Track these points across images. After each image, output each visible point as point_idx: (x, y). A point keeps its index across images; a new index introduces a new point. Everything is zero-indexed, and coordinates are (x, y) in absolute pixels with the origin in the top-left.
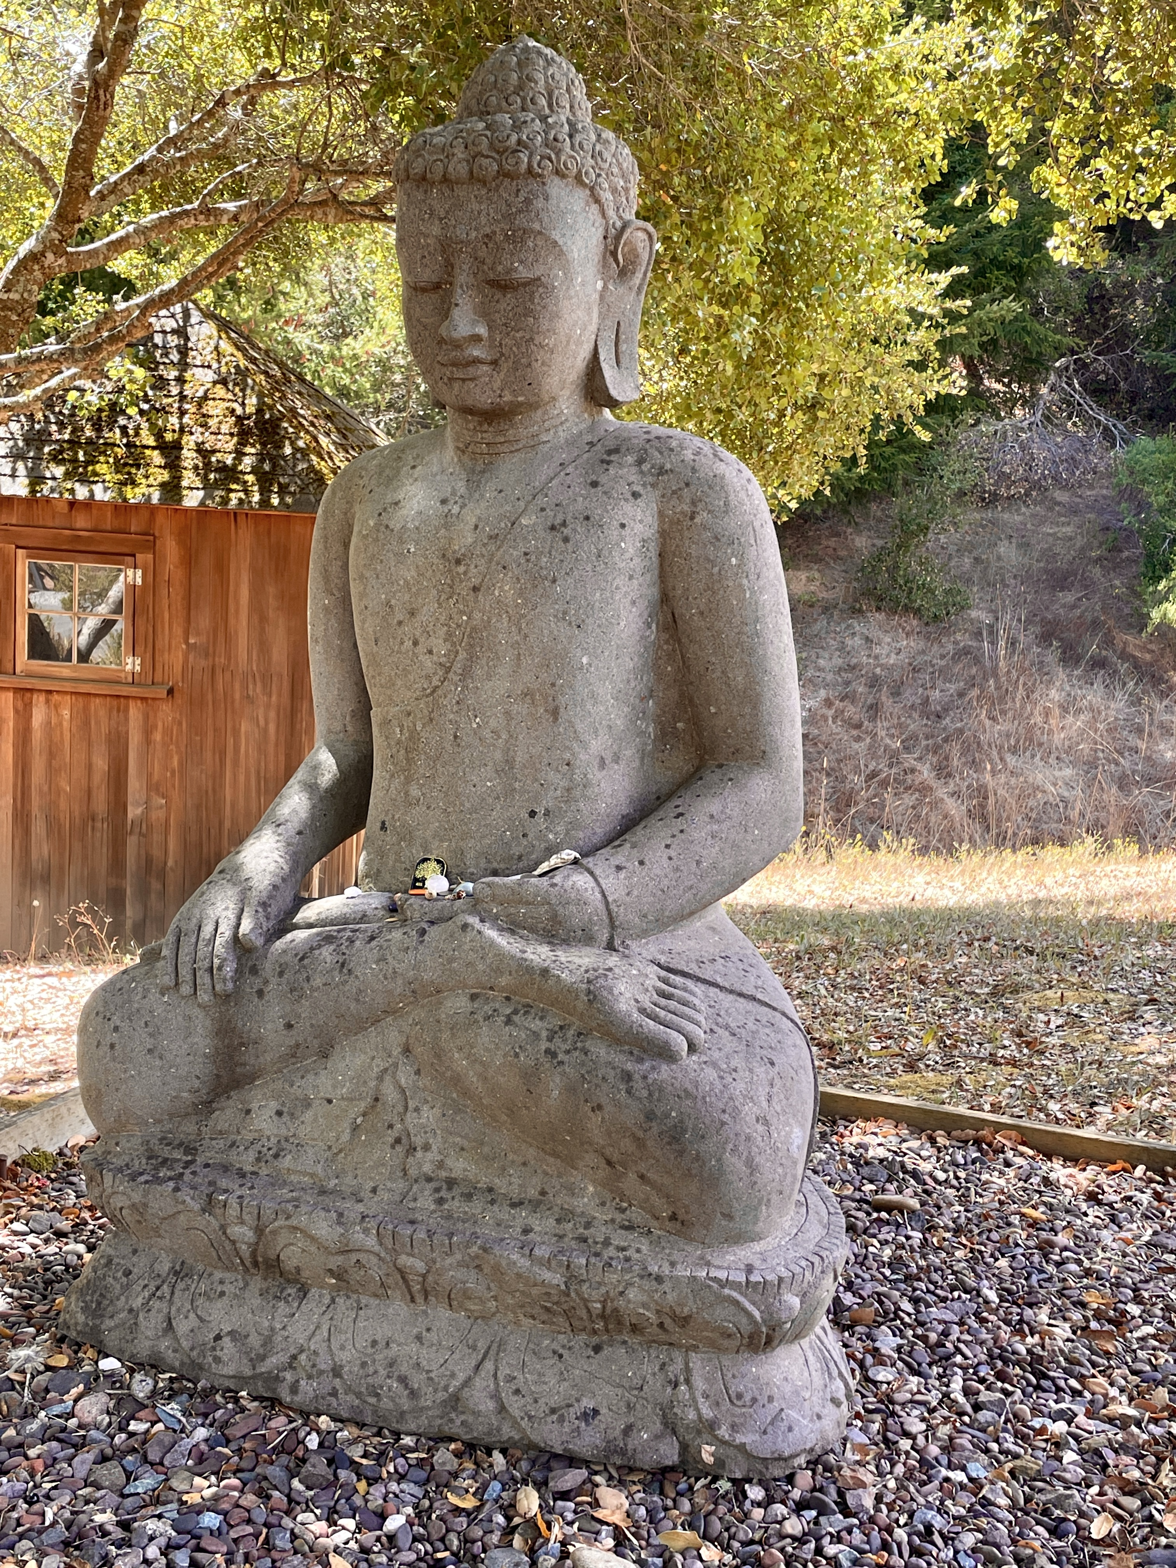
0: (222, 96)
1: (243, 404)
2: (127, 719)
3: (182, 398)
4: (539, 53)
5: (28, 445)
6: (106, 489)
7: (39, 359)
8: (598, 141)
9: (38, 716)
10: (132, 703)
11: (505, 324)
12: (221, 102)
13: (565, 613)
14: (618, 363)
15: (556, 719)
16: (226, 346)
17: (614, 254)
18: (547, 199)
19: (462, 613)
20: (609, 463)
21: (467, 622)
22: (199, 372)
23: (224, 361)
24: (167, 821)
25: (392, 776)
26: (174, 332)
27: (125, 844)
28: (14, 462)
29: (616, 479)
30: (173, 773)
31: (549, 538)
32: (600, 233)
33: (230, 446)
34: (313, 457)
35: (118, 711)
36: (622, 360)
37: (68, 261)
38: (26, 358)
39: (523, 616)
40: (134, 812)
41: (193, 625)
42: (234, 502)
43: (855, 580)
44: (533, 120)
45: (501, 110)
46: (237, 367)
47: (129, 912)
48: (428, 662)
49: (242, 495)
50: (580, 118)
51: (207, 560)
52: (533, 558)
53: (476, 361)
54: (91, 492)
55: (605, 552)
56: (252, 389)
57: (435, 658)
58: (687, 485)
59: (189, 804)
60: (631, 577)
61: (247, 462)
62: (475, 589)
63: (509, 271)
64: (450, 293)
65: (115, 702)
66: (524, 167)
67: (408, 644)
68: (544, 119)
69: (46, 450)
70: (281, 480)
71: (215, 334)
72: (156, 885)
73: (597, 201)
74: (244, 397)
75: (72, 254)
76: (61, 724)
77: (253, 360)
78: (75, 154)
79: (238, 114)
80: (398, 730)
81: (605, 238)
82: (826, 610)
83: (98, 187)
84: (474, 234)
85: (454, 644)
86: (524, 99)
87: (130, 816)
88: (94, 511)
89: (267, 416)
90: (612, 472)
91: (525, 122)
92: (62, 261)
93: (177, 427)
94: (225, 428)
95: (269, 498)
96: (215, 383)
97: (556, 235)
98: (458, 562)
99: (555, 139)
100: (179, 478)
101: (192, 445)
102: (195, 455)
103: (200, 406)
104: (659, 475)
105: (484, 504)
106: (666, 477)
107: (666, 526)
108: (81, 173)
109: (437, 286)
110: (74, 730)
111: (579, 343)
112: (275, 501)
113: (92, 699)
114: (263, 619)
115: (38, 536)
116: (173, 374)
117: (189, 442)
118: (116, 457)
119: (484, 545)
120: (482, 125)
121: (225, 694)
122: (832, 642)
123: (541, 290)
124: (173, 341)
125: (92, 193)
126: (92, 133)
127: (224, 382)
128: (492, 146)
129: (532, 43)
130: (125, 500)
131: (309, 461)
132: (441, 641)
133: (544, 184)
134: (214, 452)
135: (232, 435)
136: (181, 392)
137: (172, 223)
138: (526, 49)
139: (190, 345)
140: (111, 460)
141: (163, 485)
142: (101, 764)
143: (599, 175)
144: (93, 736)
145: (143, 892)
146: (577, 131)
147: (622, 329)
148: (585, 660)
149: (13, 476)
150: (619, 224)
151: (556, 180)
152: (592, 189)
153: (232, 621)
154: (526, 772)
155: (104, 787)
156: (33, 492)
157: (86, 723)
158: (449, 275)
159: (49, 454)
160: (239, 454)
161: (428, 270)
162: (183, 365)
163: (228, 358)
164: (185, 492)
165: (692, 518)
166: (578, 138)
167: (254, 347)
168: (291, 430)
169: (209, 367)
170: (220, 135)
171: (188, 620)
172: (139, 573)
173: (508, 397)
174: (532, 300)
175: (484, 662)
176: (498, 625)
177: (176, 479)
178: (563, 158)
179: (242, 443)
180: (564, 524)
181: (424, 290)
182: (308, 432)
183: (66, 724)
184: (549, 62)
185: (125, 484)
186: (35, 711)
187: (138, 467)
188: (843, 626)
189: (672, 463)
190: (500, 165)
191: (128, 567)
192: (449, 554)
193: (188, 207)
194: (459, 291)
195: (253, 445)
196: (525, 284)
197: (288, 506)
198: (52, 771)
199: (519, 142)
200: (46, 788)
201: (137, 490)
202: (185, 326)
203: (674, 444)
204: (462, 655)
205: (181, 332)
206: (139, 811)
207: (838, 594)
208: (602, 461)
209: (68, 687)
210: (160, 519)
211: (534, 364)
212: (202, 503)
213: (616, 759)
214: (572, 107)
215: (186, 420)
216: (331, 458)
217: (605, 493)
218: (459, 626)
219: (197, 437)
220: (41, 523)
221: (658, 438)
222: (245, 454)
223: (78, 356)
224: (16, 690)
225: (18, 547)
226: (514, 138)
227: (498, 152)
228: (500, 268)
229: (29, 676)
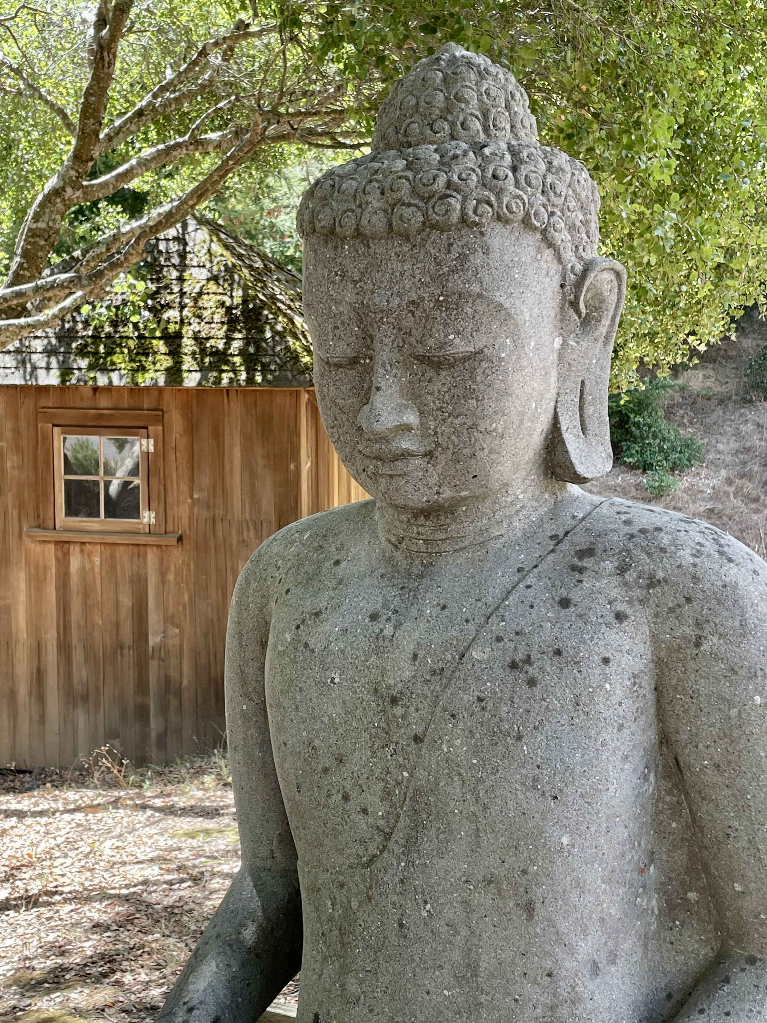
0: (204, 48)
1: (232, 297)
2: (145, 563)
3: (182, 294)
4: (470, 64)
5: (60, 341)
6: (121, 377)
7: (52, 287)
8: (549, 170)
9: (75, 563)
10: (149, 550)
11: (440, 409)
12: (203, 53)
13: (536, 780)
14: (584, 429)
15: (530, 916)
16: (217, 248)
17: (574, 305)
18: (487, 252)
19: (402, 767)
20: (581, 570)
21: (409, 781)
22: (195, 271)
23: (216, 261)
24: (181, 646)
25: (325, 959)
26: (175, 239)
27: (147, 668)
28: (49, 357)
29: (592, 594)
30: (184, 606)
31: (510, 679)
32: (556, 281)
33: (221, 333)
34: (289, 339)
35: (139, 555)
36: (589, 426)
37: (85, 193)
38: (42, 287)
39: (481, 781)
40: (154, 640)
41: (196, 483)
42: (225, 382)
43: (745, 376)
44: (465, 154)
45: (425, 140)
46: (226, 265)
47: (153, 724)
48: (362, 823)
49: (231, 375)
50: (525, 140)
51: (205, 429)
52: (490, 706)
53: (405, 455)
54: (110, 378)
55: (584, 699)
56: (239, 283)
57: (371, 820)
58: (688, 600)
59: (198, 631)
60: (621, 727)
61: (236, 345)
62: (417, 739)
63: (442, 346)
64: (370, 370)
65: (136, 549)
66: (455, 216)
67: (337, 798)
68: (478, 148)
69: (74, 345)
70: (264, 360)
71: (208, 238)
72: (174, 702)
73: (551, 245)
74: (232, 291)
75: (87, 187)
76: (93, 569)
77: (240, 257)
78: (86, 105)
79: (219, 61)
80: (329, 903)
81: (562, 286)
82: (721, 402)
83: (106, 131)
84: (397, 301)
85: (393, 805)
86: (452, 124)
87: (151, 643)
88: (114, 393)
89: (251, 306)
90: (586, 585)
91: (455, 157)
92: (79, 193)
93: (178, 319)
94: (217, 318)
95: (254, 376)
96: (208, 280)
97: (500, 297)
98: (394, 701)
99: (495, 177)
100: (181, 363)
101: (190, 334)
102: (193, 342)
103: (196, 300)
104: (649, 586)
105: (423, 625)
106: (658, 589)
107: (662, 654)
108: (92, 121)
109: (354, 362)
110: (103, 574)
111: (535, 418)
112: (259, 379)
113: (118, 548)
114: (253, 475)
115: (70, 416)
116: (175, 274)
117: (187, 331)
118: (129, 348)
119: (427, 682)
120: (400, 164)
121: (224, 539)
122: (729, 429)
123: (484, 365)
124: (174, 247)
125: (101, 136)
126: (99, 88)
127: (215, 278)
128: (414, 192)
129: (460, 52)
130: (137, 384)
131: (286, 342)
132: (377, 800)
133: (482, 234)
134: (208, 339)
135: (223, 323)
136: (181, 290)
137: (168, 154)
138: (453, 61)
139: (188, 249)
140: (126, 351)
141: (168, 370)
142: (126, 601)
143: (552, 214)
144: (120, 580)
145: (164, 709)
146: (522, 161)
147: (587, 389)
148: (565, 840)
149: (48, 368)
150: (579, 268)
151: (498, 227)
152: (544, 232)
153: (227, 478)
154: (495, 983)
155: (129, 622)
156: (64, 381)
157: (113, 568)
158: (368, 348)
159: (77, 348)
160: (229, 339)
161: (341, 343)
162: (183, 267)
163: (219, 258)
164: (185, 375)
165: (698, 645)
166: (524, 170)
167: (240, 244)
168: (271, 316)
169: (204, 266)
170: (206, 77)
171: (192, 480)
172: (152, 441)
173: (447, 493)
174: (473, 378)
175: (433, 832)
176: (448, 789)
177: (178, 363)
178: (505, 200)
179: (232, 330)
180: (528, 661)
181: (338, 366)
182: (285, 315)
183: (97, 570)
184: (482, 74)
185: (137, 371)
186: (72, 559)
187: (147, 355)
188: (737, 414)
189: (664, 569)
190: (426, 215)
191: (142, 437)
192: (383, 690)
193: (180, 140)
194: (381, 371)
195: (240, 331)
196: (464, 360)
197: (269, 382)
198: (87, 609)
199: (449, 184)
200: (82, 623)
201: (147, 375)
202: (183, 234)
203: (666, 540)
204: (404, 822)
205: (181, 240)
206: (158, 639)
207: (731, 387)
208: (574, 568)
209: (97, 538)
210: (167, 396)
211: (480, 454)
212: (199, 384)
213: (613, 959)
214: (512, 127)
215: (185, 312)
216: (305, 337)
217: (580, 616)
218: (398, 784)
219: (195, 327)
220: (72, 405)
221: (643, 531)
222: (235, 339)
223: (85, 282)
224: (57, 543)
225: (54, 425)
226: (442, 180)
227: (422, 198)
228: (431, 342)
229: (67, 530)
